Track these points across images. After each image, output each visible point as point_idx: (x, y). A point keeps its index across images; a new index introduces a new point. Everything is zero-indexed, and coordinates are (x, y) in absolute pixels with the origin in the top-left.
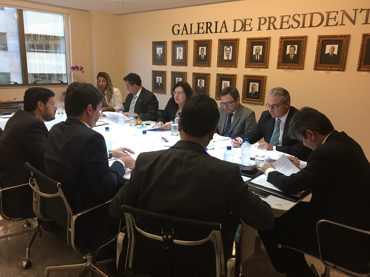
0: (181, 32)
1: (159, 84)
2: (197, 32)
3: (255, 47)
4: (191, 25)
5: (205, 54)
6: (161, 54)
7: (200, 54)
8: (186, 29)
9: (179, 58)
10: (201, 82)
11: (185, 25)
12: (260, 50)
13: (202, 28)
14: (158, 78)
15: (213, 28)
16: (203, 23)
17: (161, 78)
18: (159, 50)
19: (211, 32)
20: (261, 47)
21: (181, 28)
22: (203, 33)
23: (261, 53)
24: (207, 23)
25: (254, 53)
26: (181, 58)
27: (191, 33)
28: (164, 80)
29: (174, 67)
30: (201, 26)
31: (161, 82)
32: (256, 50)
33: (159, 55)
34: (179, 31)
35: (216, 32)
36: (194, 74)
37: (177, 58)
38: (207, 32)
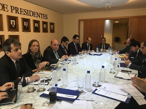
3: (11, 21)
12: (14, 22)
20: (14, 21)
23: (14, 24)
25: (11, 24)
32: (12, 22)
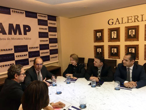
0: (114, 23)
1: (99, 52)
2: (127, 22)
4: (122, 18)
5: (134, 34)
6: (100, 36)
7: (130, 34)
8: (118, 21)
9: (114, 37)
10: (132, 50)
11: (117, 19)
13: (131, 19)
14: (98, 49)
15: (140, 19)
16: (132, 17)
17: (100, 49)
18: (99, 34)
19: (138, 21)
21: (115, 21)
22: (132, 22)
24: (135, 16)
26: (115, 37)
27: (122, 23)
28: (103, 50)
29: (110, 43)
30: (130, 18)
31: (101, 51)
33: (99, 37)
34: (113, 23)
35: (142, 21)
36: (126, 46)
37: (112, 37)
38: (135, 21)
